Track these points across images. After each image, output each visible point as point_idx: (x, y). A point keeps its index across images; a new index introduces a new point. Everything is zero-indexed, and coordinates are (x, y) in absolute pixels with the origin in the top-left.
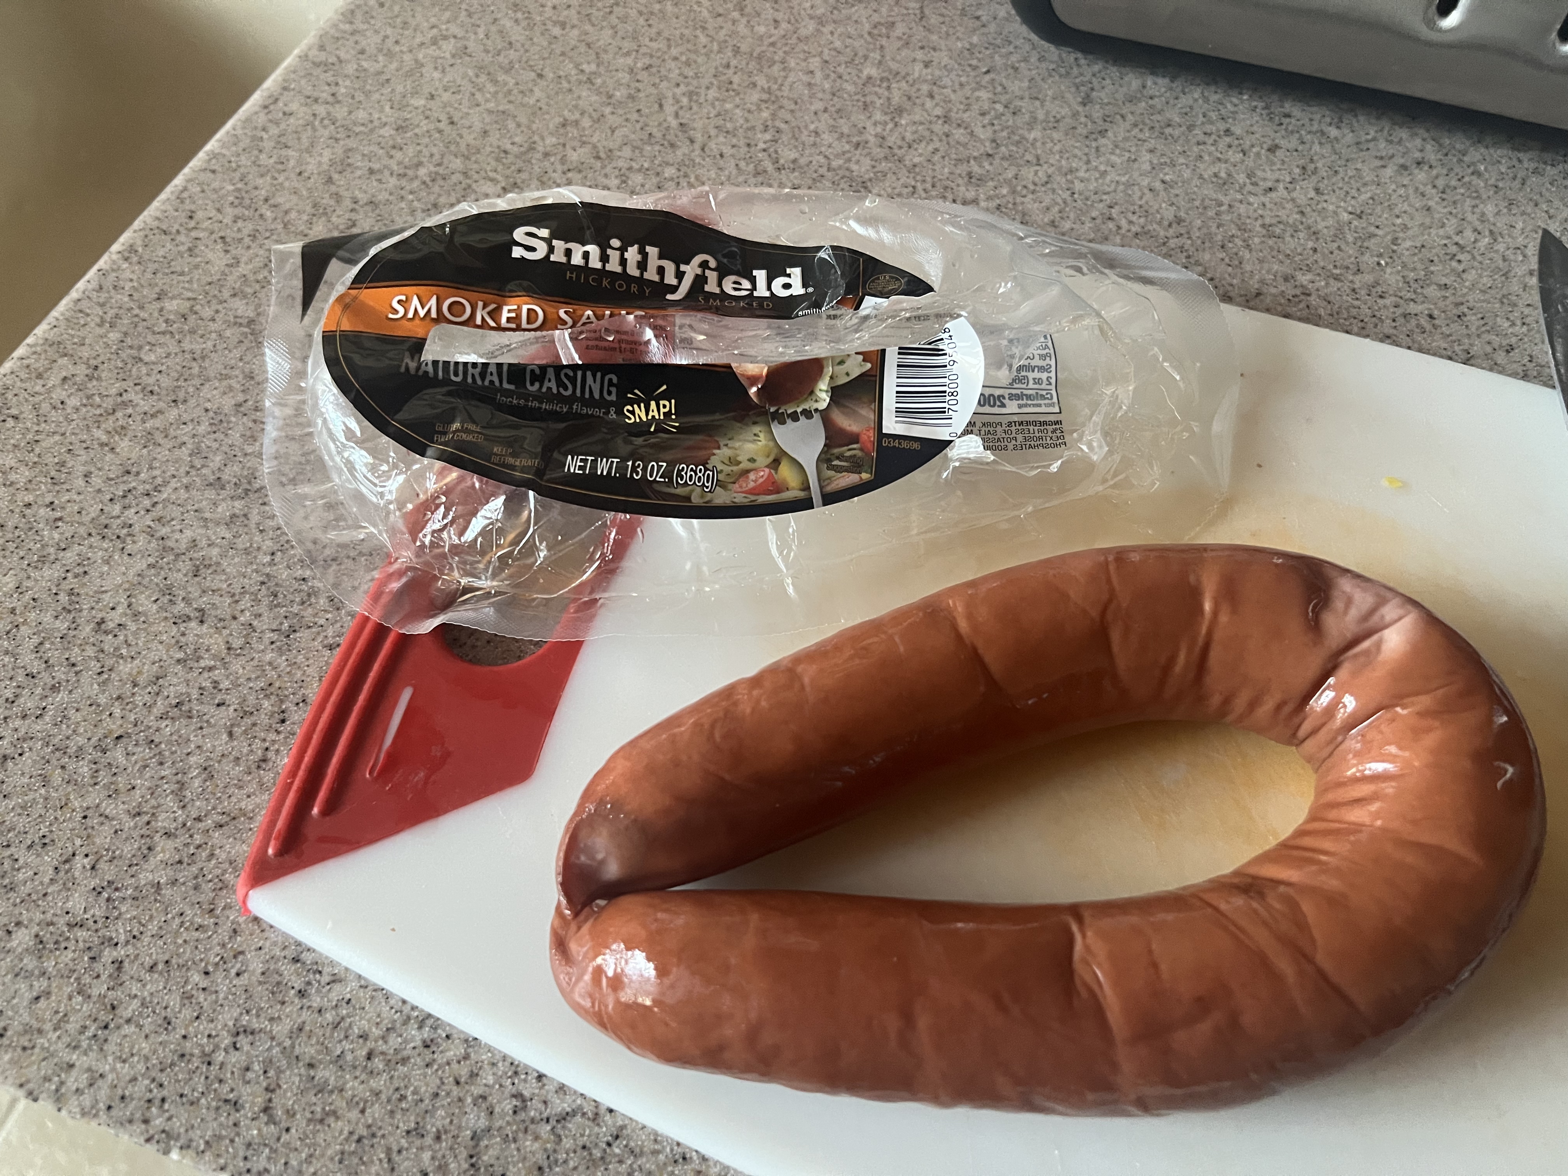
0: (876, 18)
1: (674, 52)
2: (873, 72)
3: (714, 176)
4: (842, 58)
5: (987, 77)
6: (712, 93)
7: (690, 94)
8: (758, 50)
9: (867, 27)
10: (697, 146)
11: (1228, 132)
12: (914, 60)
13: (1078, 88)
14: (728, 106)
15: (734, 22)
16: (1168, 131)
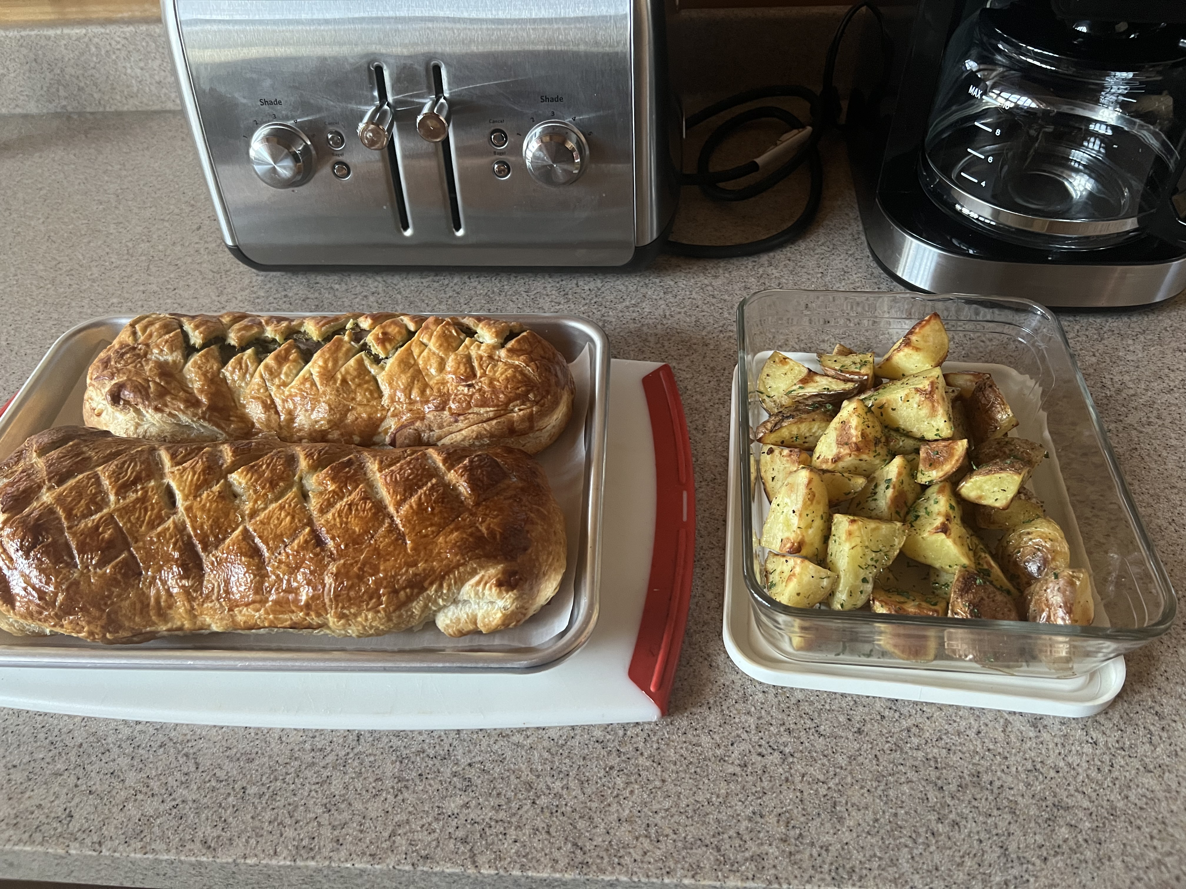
0: (124, 274)
1: (13, 310)
2: (115, 300)
3: (19, 364)
4: (101, 297)
5: (174, 292)
6: (27, 326)
7: (15, 330)
8: (57, 300)
9: (118, 279)
10: (14, 353)
11: (286, 296)
12: (138, 291)
13: (217, 288)
14: (34, 331)
15: (48, 289)
16: (257, 301)
